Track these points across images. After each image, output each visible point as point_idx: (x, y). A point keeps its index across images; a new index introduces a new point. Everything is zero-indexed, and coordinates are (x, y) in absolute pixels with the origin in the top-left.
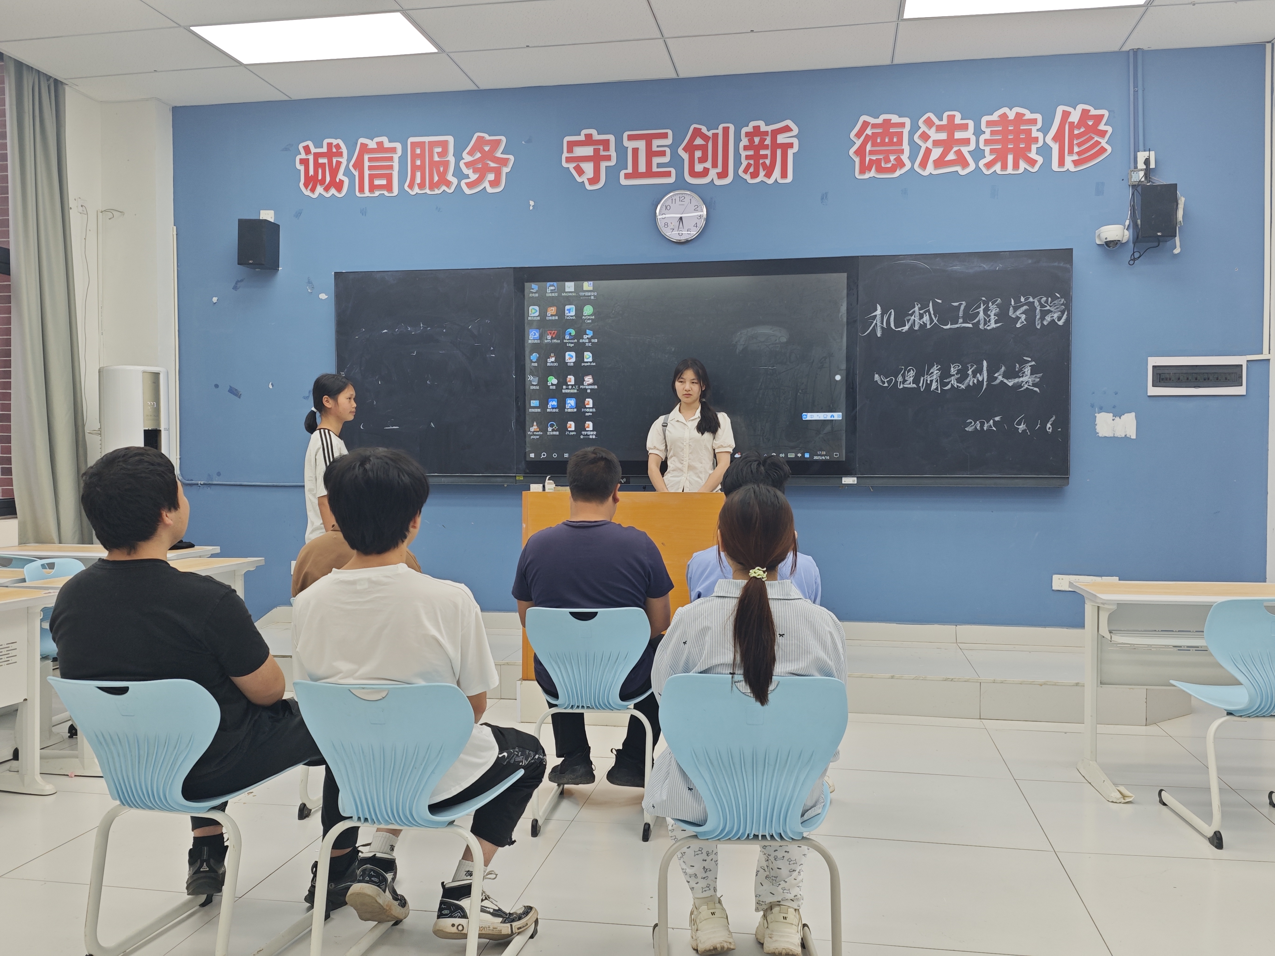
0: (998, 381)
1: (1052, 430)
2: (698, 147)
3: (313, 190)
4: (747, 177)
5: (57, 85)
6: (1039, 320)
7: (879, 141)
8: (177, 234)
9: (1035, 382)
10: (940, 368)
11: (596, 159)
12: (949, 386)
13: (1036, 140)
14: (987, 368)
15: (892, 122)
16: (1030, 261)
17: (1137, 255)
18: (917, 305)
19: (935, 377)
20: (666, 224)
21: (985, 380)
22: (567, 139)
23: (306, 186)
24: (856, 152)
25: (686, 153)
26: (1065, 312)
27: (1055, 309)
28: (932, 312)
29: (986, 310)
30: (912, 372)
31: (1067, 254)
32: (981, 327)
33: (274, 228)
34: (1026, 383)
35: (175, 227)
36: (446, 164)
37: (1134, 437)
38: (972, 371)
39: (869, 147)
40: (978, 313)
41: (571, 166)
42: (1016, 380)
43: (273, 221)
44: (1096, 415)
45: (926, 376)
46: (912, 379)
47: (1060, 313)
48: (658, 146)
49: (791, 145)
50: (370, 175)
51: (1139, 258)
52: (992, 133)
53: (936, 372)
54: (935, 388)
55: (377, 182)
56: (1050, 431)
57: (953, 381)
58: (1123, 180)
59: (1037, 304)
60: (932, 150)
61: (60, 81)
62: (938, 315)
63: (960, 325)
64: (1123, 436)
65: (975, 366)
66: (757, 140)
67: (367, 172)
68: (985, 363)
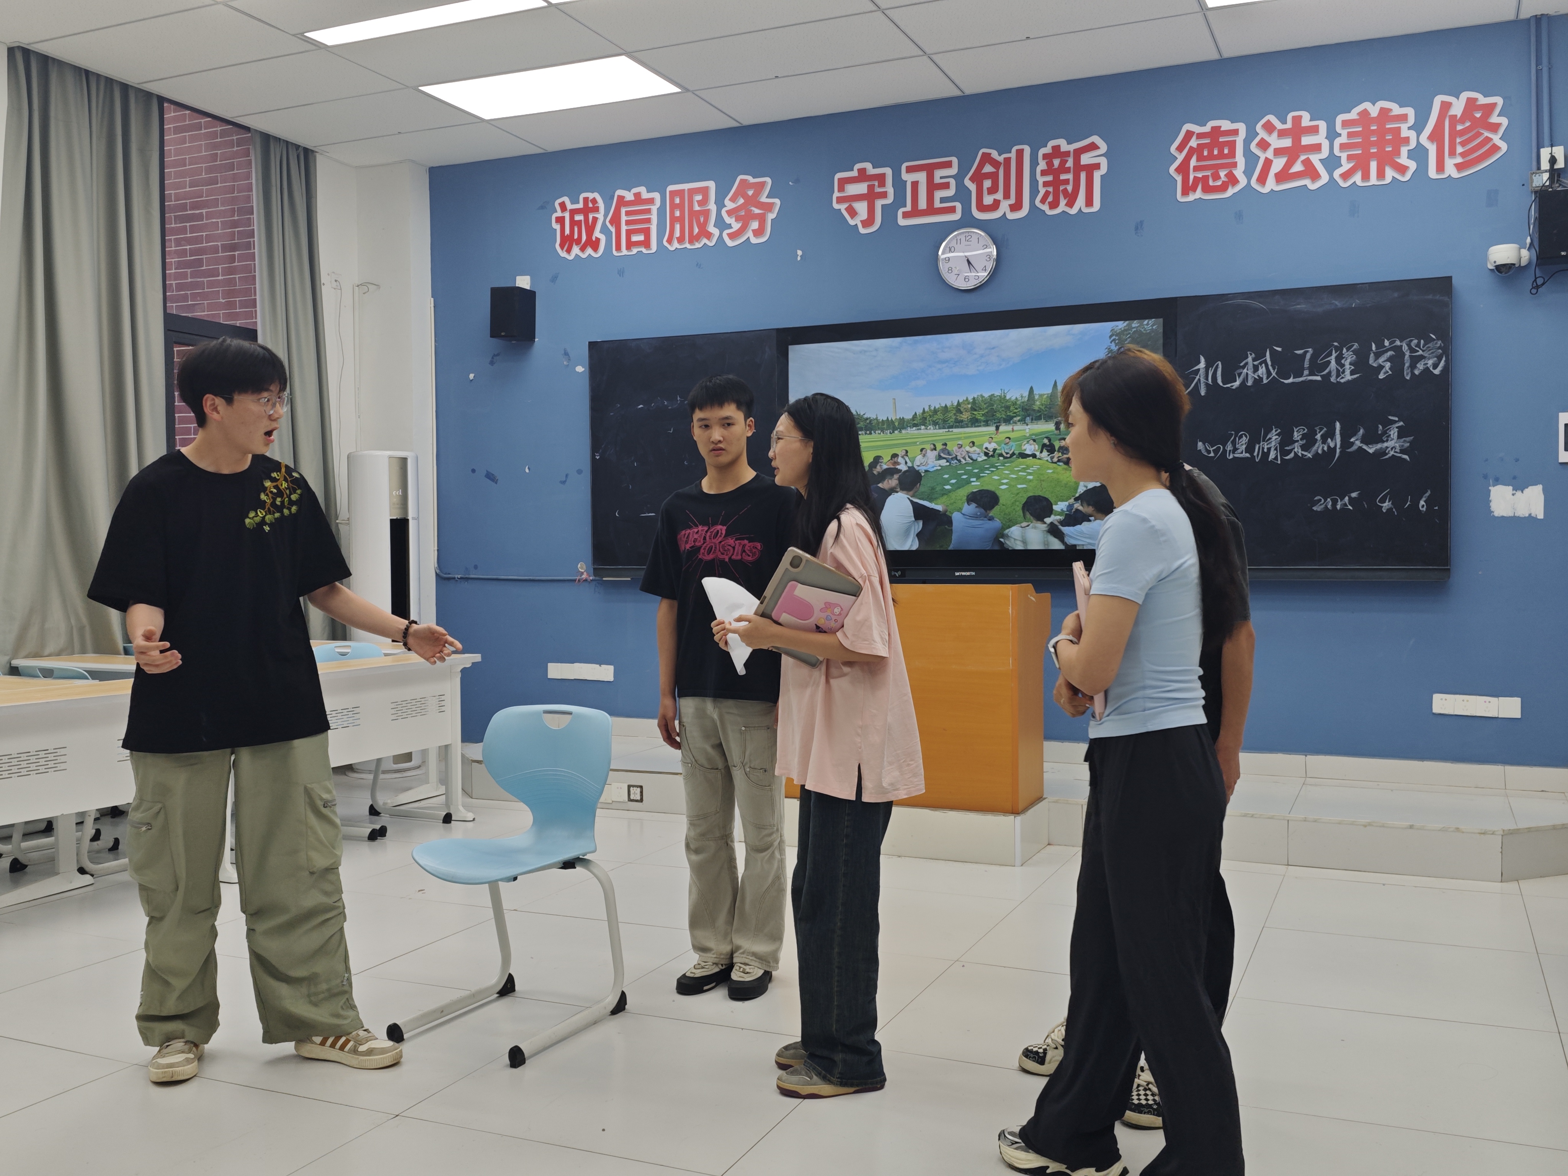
0: (1354, 448)
1: (1426, 509)
2: (988, 176)
3: (569, 251)
4: (1045, 208)
5: (306, 156)
6: (1408, 369)
7: (1206, 153)
8: (434, 307)
9: (1403, 448)
10: (1280, 432)
11: (870, 197)
12: (1292, 455)
13: (1407, 140)
14: (1340, 431)
15: (1222, 129)
16: (1396, 295)
17: (1540, 281)
18: (1251, 354)
19: (1273, 444)
20: (950, 269)
21: (1338, 446)
22: (839, 176)
23: (562, 247)
24: (1178, 170)
25: (973, 183)
26: (1443, 357)
27: (1429, 354)
28: (1269, 363)
29: (1339, 359)
30: (1244, 438)
31: (1444, 285)
32: (1333, 379)
33: (529, 296)
34: (1392, 449)
35: (432, 299)
36: (706, 213)
37: (1541, 516)
38: (1322, 436)
39: (1193, 162)
40: (1329, 362)
41: (843, 207)
42: (1379, 446)
43: (529, 289)
44: (1490, 488)
45: (1262, 443)
46: (1244, 447)
47: (1436, 359)
48: (941, 178)
49: (1097, 166)
50: (627, 231)
51: (1543, 284)
52: (1350, 135)
53: (1274, 438)
54: (1273, 457)
55: (635, 238)
56: (1424, 509)
57: (1297, 449)
58: (1523, 185)
59: (1405, 348)
60: (1272, 161)
61: (311, 150)
62: (1277, 367)
63: (1305, 378)
64: (1527, 515)
65: (1325, 429)
66: (1056, 162)
67: (624, 228)
68: (1338, 425)
